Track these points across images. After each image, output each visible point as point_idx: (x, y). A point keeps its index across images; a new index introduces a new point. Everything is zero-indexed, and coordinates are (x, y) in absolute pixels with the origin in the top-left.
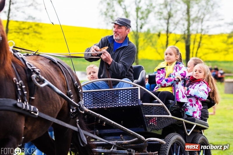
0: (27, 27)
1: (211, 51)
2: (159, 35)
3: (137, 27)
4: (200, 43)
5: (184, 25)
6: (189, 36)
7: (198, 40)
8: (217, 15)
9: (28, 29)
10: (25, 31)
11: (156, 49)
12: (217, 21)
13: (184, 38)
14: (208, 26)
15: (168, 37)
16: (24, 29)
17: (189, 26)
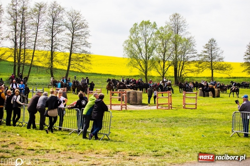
0: (82, 57)
1: (189, 71)
2: (159, 62)
3: (146, 57)
4: (183, 66)
5: (173, 56)
6: (177, 62)
7: (182, 65)
8: (193, 50)
9: (82, 58)
10: (81, 59)
11: (158, 70)
12: (193, 53)
13: (174, 64)
14: (188, 57)
15: (164, 63)
16: (80, 58)
17: (177, 56)
